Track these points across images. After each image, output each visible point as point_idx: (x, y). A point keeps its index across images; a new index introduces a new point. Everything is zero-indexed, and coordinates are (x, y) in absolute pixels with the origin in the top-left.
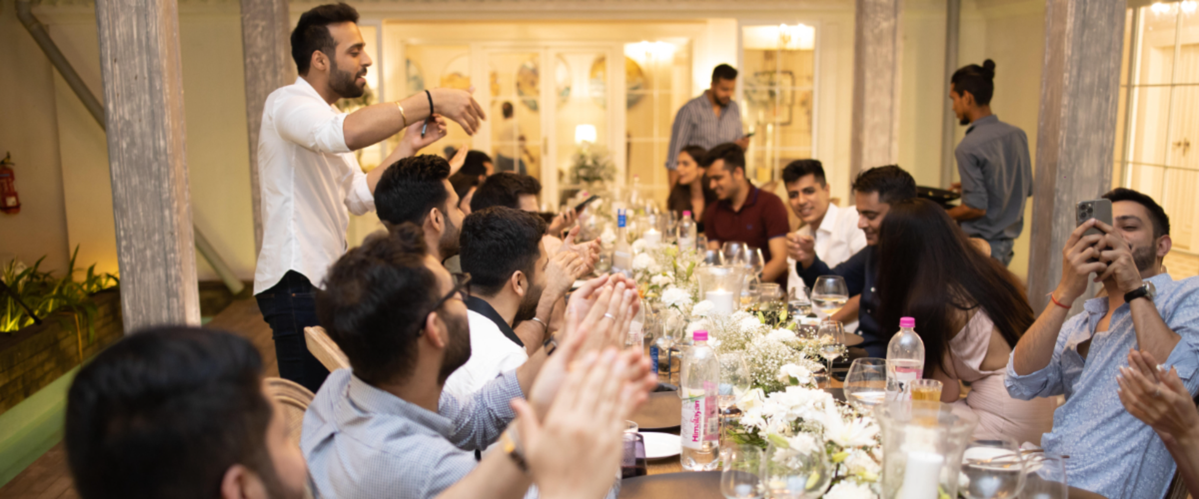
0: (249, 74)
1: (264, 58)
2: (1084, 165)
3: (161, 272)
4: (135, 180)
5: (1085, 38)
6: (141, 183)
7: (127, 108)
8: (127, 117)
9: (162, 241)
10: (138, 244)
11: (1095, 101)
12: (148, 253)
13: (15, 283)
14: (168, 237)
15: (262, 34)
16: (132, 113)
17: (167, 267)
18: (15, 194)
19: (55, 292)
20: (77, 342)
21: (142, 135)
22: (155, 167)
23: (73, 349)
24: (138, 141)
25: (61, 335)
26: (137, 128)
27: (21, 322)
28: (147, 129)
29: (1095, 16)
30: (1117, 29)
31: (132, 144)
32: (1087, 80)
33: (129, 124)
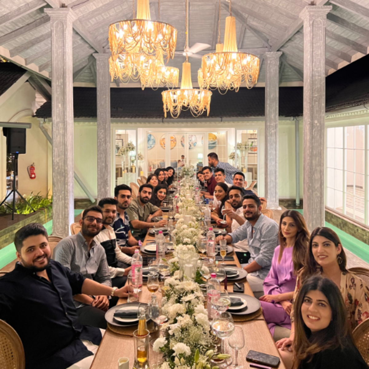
0: (99, 144)
1: (103, 140)
2: (316, 175)
3: (63, 201)
4: (59, 177)
5: (313, 141)
6: (60, 178)
7: (58, 159)
8: (58, 161)
9: (65, 193)
10: (58, 194)
11: (317, 158)
12: (61, 196)
13: (29, 200)
14: (66, 193)
15: (102, 134)
16: (59, 160)
17: (65, 200)
18: (34, 174)
19: (41, 203)
20: (45, 217)
21: (62, 166)
22: (64, 174)
23: (44, 219)
24: (60, 167)
25: (40, 215)
26: (60, 164)
27: (30, 211)
28: (63, 164)
29: (316, 135)
30: (322, 139)
31: (59, 168)
32: (315, 153)
33: (58, 163)
